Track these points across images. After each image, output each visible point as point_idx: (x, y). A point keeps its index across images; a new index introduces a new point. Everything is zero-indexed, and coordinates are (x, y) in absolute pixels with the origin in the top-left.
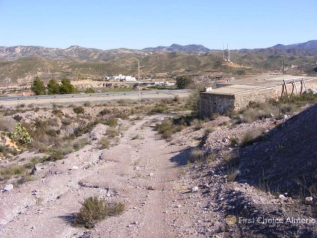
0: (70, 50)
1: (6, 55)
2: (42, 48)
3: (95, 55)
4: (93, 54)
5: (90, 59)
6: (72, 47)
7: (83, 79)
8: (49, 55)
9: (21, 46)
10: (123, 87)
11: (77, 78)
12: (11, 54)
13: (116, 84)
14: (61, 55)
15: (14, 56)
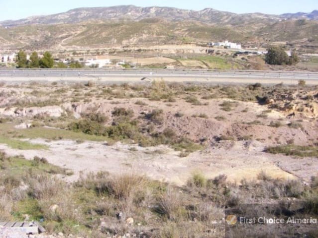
0: (203, 12)
1: (141, 15)
2: (177, 9)
3: (227, 18)
4: (226, 17)
5: (221, 23)
6: (206, 9)
7: (187, 44)
8: (181, 17)
9: (157, 7)
10: (224, 54)
11: (182, 42)
12: (146, 14)
13: (219, 51)
14: (193, 17)
15: (149, 16)
